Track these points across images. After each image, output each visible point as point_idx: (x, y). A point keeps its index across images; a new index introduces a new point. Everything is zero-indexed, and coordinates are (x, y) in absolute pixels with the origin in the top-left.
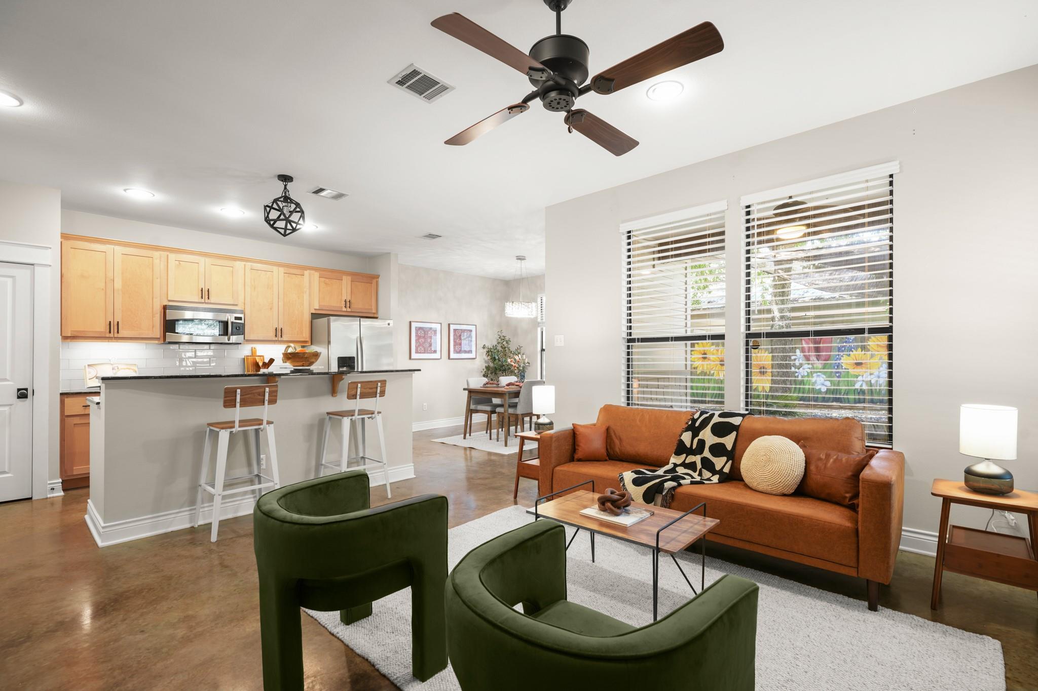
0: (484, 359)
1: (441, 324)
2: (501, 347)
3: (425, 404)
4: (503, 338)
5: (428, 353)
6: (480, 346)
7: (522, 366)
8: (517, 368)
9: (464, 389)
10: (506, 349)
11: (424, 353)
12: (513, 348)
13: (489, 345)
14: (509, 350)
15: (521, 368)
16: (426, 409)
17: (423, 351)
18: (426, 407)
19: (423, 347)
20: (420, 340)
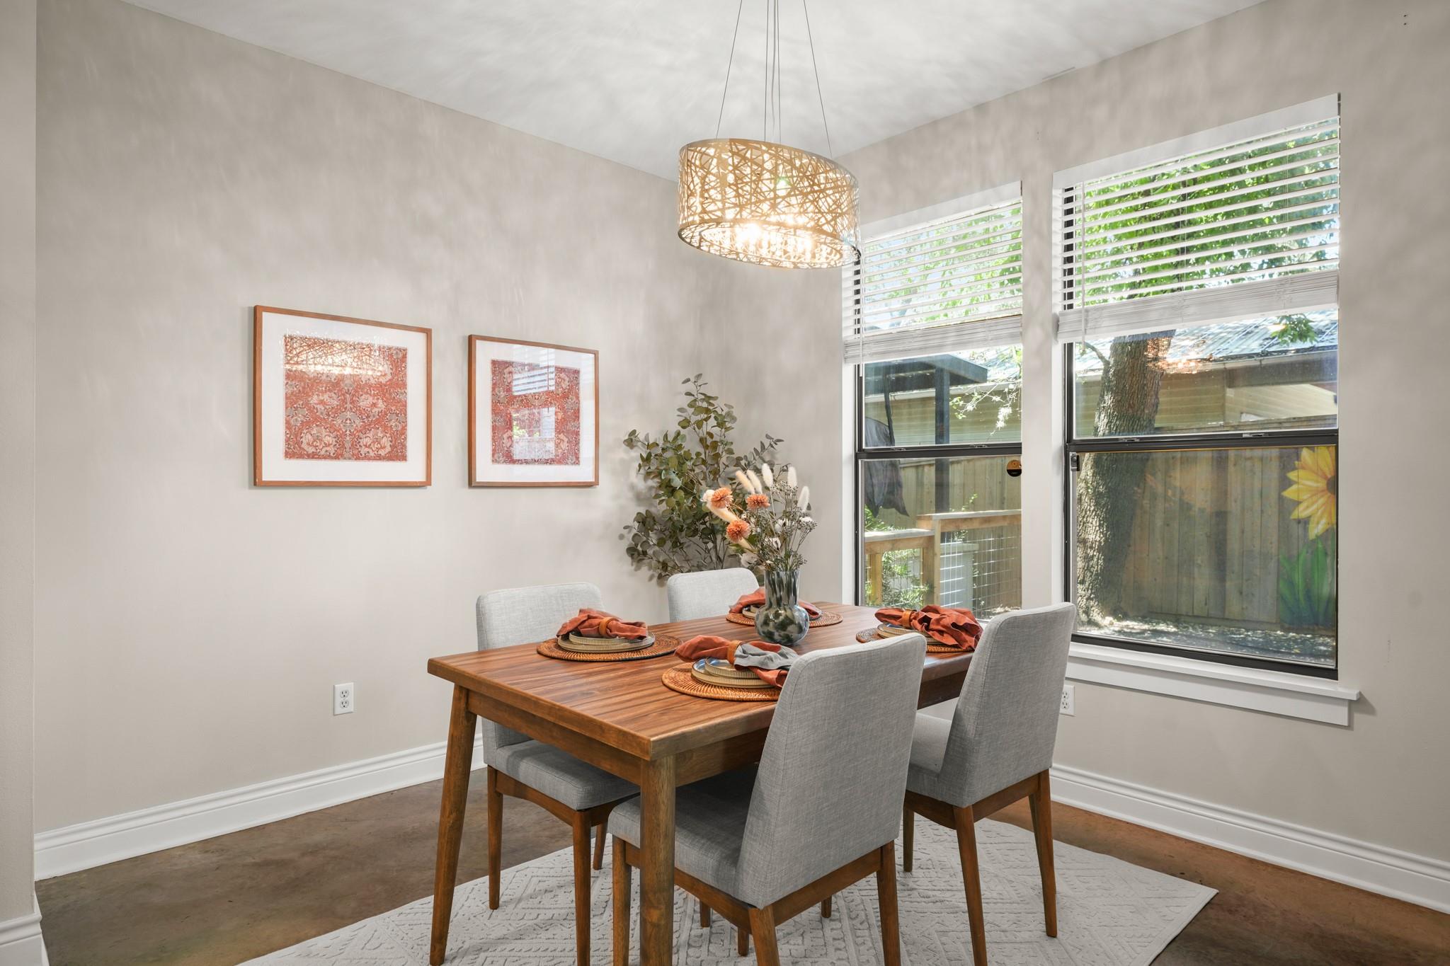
0: (632, 487)
1: (428, 332)
2: (702, 440)
3: (340, 687)
4: (705, 405)
5: (358, 457)
6: (616, 430)
7: (778, 527)
8: (752, 540)
9: (436, 668)
10: (720, 449)
11: (337, 457)
12: (742, 441)
13: (651, 431)
14: (730, 452)
15: (775, 541)
16: (351, 708)
17: (332, 450)
18: (351, 698)
19: (332, 429)
20: (314, 400)
